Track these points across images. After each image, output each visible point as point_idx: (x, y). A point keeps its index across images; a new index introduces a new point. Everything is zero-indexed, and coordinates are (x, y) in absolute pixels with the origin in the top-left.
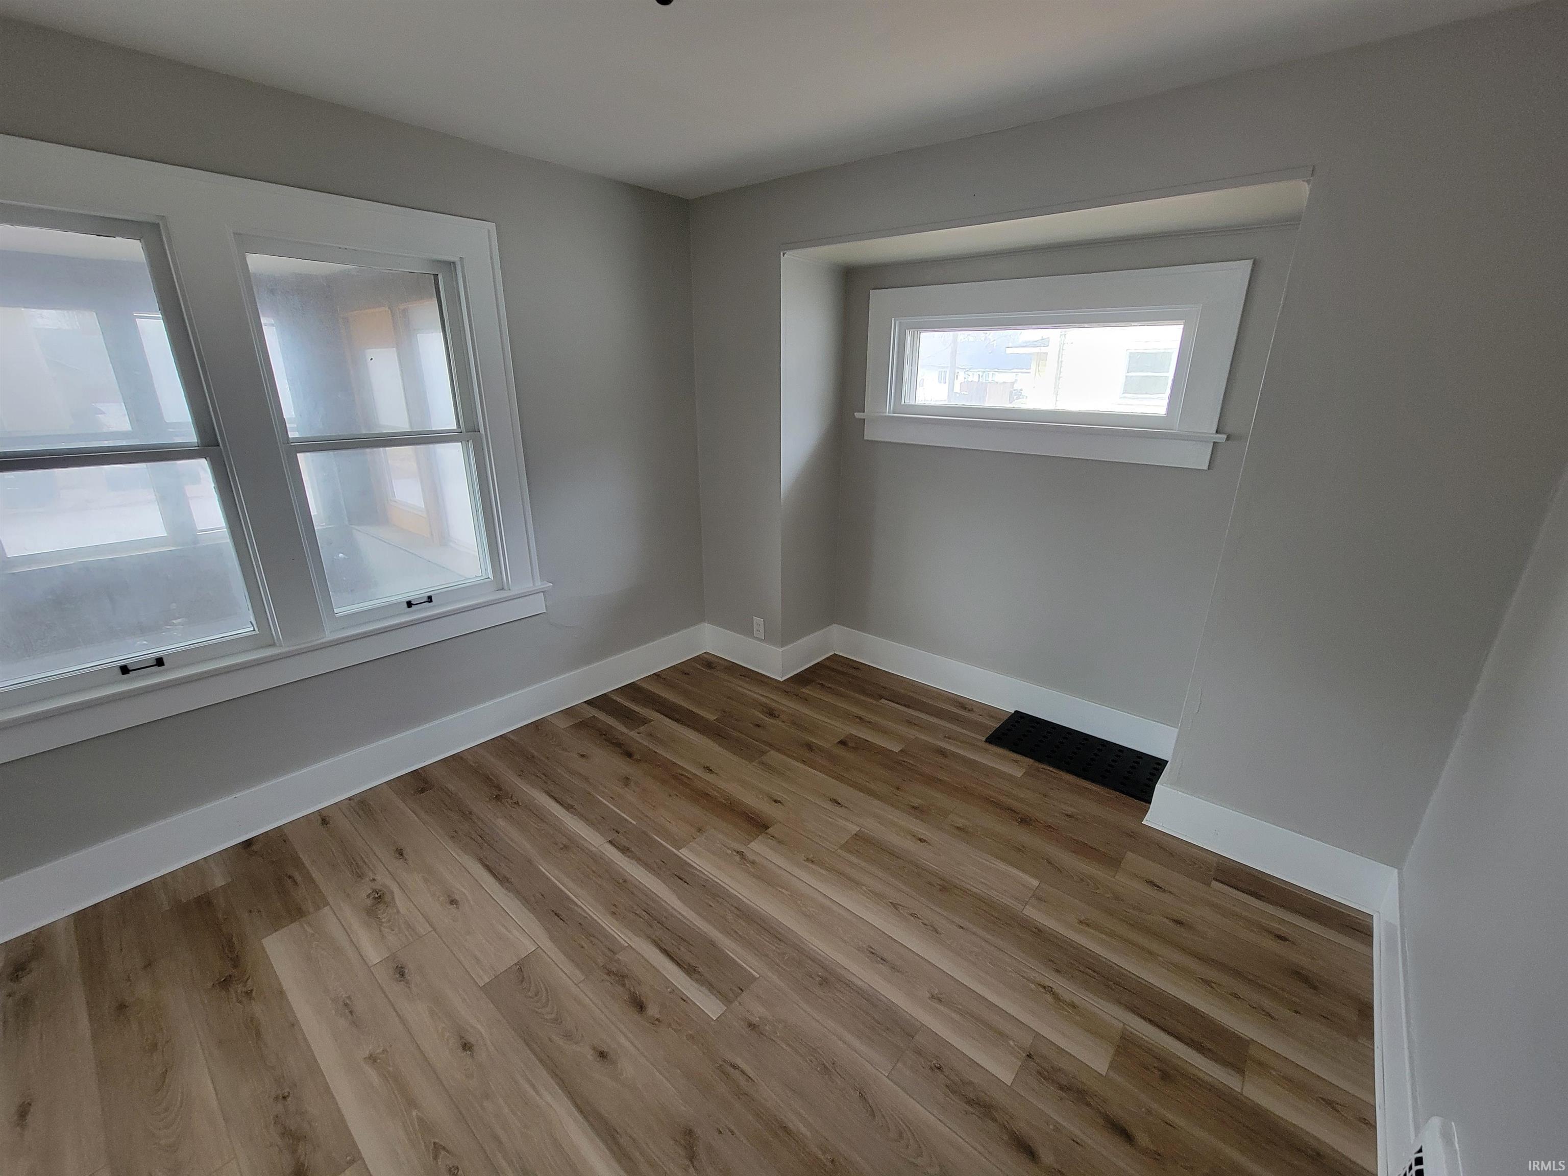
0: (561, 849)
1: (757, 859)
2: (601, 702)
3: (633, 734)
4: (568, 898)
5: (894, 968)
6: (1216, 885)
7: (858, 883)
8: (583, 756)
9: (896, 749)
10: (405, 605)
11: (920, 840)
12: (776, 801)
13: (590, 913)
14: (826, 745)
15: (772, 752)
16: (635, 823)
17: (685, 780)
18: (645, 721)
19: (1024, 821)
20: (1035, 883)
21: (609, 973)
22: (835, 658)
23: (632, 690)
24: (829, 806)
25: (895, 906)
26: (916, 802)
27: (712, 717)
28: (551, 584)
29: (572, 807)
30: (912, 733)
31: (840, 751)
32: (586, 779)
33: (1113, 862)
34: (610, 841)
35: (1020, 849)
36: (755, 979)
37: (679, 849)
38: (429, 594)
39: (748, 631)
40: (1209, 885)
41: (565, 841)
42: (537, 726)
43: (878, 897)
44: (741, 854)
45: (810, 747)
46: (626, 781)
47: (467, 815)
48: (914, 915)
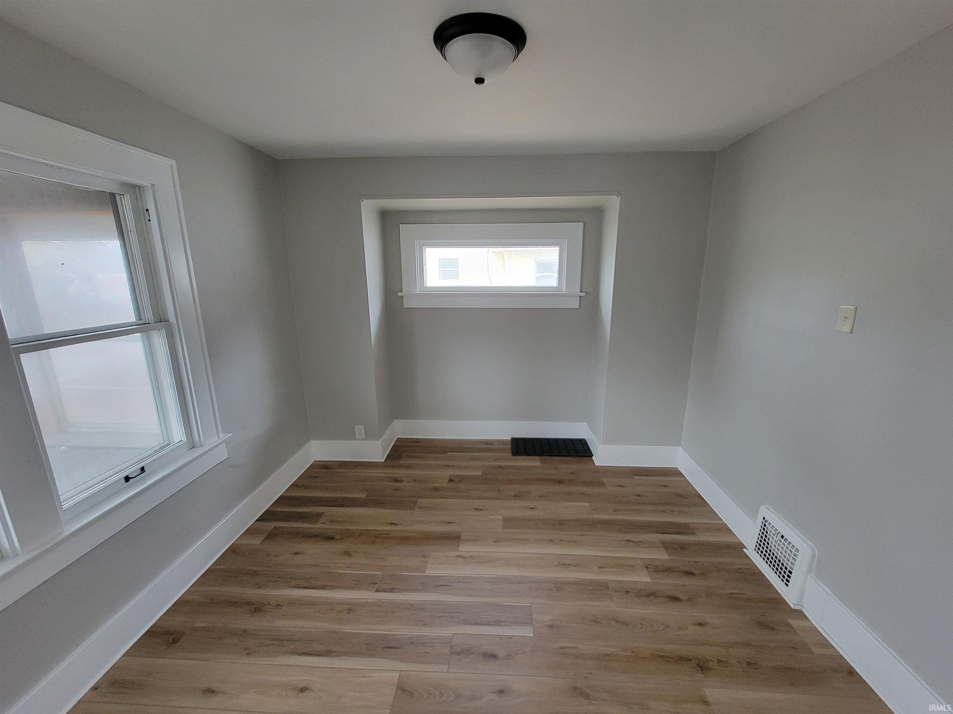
0: (348, 612)
1: (472, 554)
2: (267, 516)
3: (317, 526)
4: (386, 635)
5: (577, 566)
6: (635, 477)
7: (526, 540)
8: (297, 553)
9: (480, 474)
10: (124, 481)
11: (531, 508)
12: (449, 523)
13: (408, 633)
14: (445, 485)
15: (420, 500)
16: (381, 573)
17: (385, 536)
18: (319, 515)
19: (560, 482)
20: (587, 504)
21: (458, 654)
22: (398, 440)
23: (281, 500)
24: (477, 513)
25: (551, 541)
26: (513, 493)
27: (363, 495)
28: (232, 434)
29: (326, 586)
30: (480, 464)
31: (452, 485)
32: (316, 566)
33: (601, 484)
34: (377, 591)
35: (570, 494)
36: (531, 606)
37: (424, 572)
38: (141, 465)
39: (351, 436)
41: (346, 607)
42: (233, 551)
43: (540, 541)
44: (460, 556)
45: (436, 489)
46: (347, 554)
48: (561, 540)
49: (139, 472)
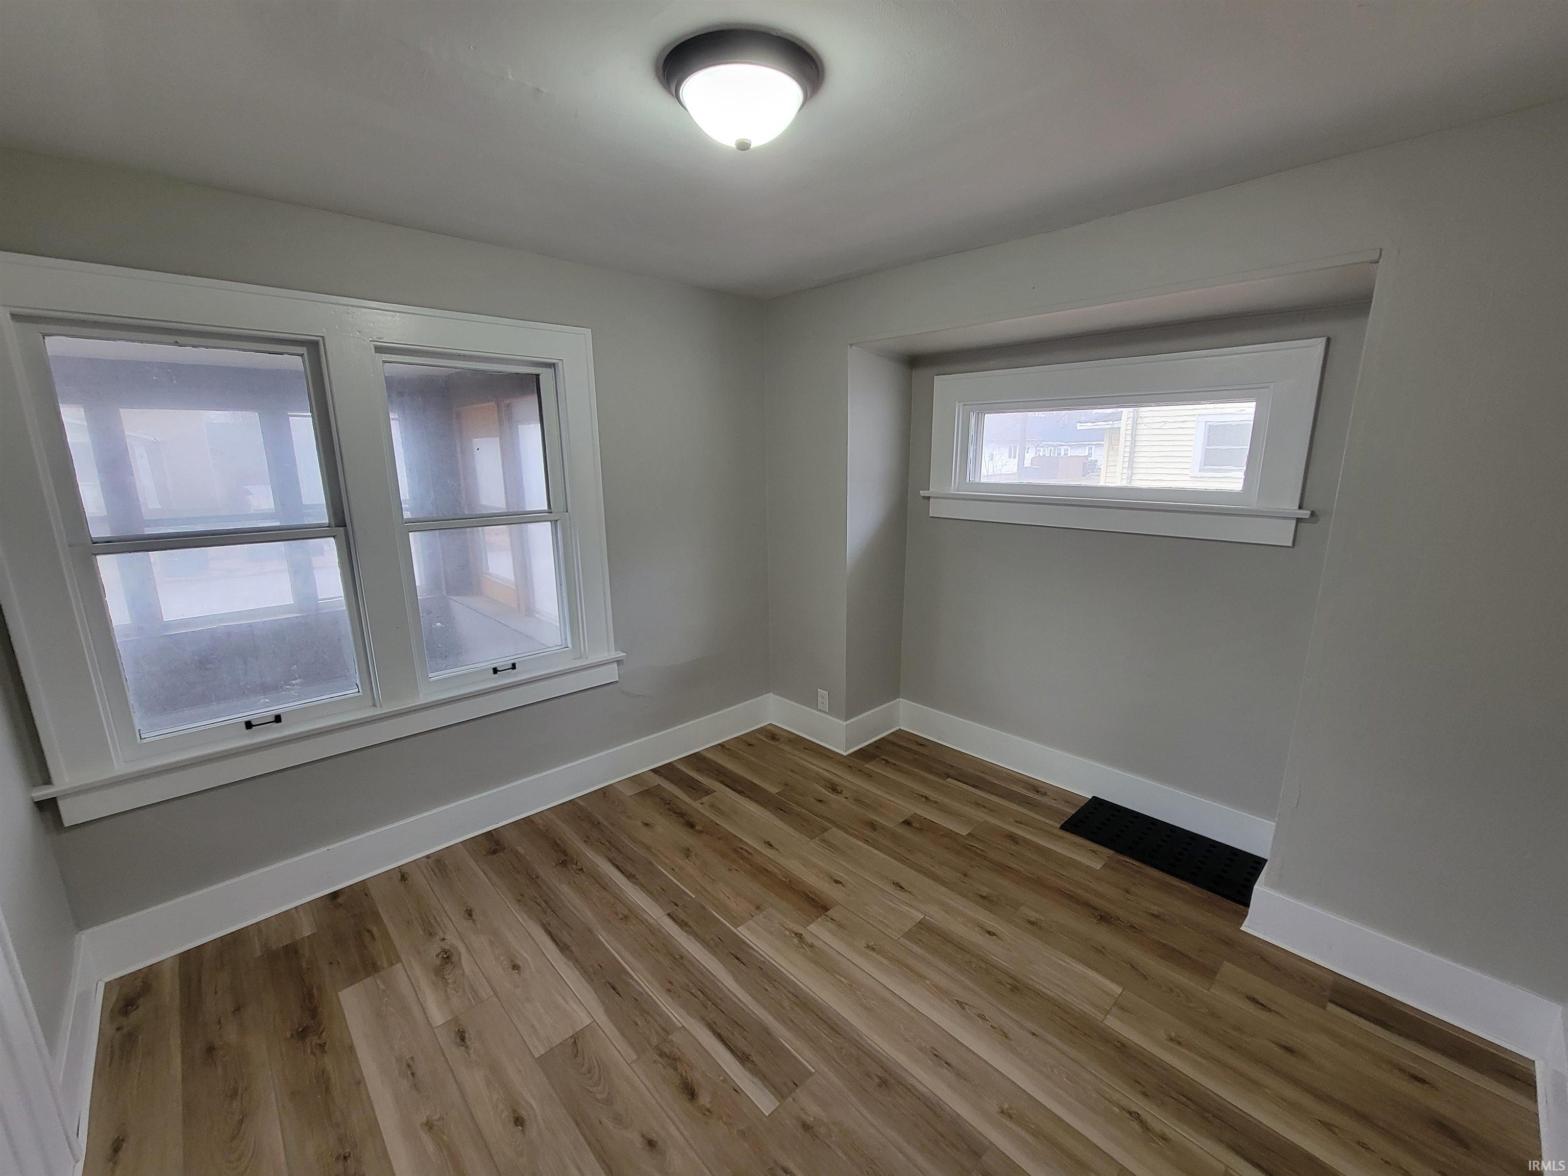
0: (621, 919)
1: (817, 943)
2: (666, 771)
3: (696, 805)
4: (628, 973)
5: (959, 1075)
6: (1331, 1007)
7: (921, 976)
8: (646, 825)
9: (964, 832)
10: (492, 671)
11: (989, 933)
12: (836, 882)
13: (645, 987)
14: (890, 825)
15: (834, 829)
16: (694, 896)
17: (746, 854)
18: (708, 792)
19: (1104, 918)
20: (1118, 990)
21: (662, 1054)
22: (899, 734)
23: (697, 760)
24: (890, 889)
25: (961, 1004)
26: (985, 891)
27: (774, 790)
28: (625, 654)
29: (634, 876)
30: (980, 816)
31: (903, 831)
32: (649, 849)
33: (1208, 973)
34: (669, 915)
35: (1100, 951)
36: (811, 1074)
37: (736, 926)
38: (513, 661)
39: (812, 702)
40: (1324, 1007)
41: (626, 912)
43: (941, 992)
44: (799, 936)
45: (873, 826)
46: (687, 853)
47: (534, 879)
48: (982, 1017)
49: (511, 666)
